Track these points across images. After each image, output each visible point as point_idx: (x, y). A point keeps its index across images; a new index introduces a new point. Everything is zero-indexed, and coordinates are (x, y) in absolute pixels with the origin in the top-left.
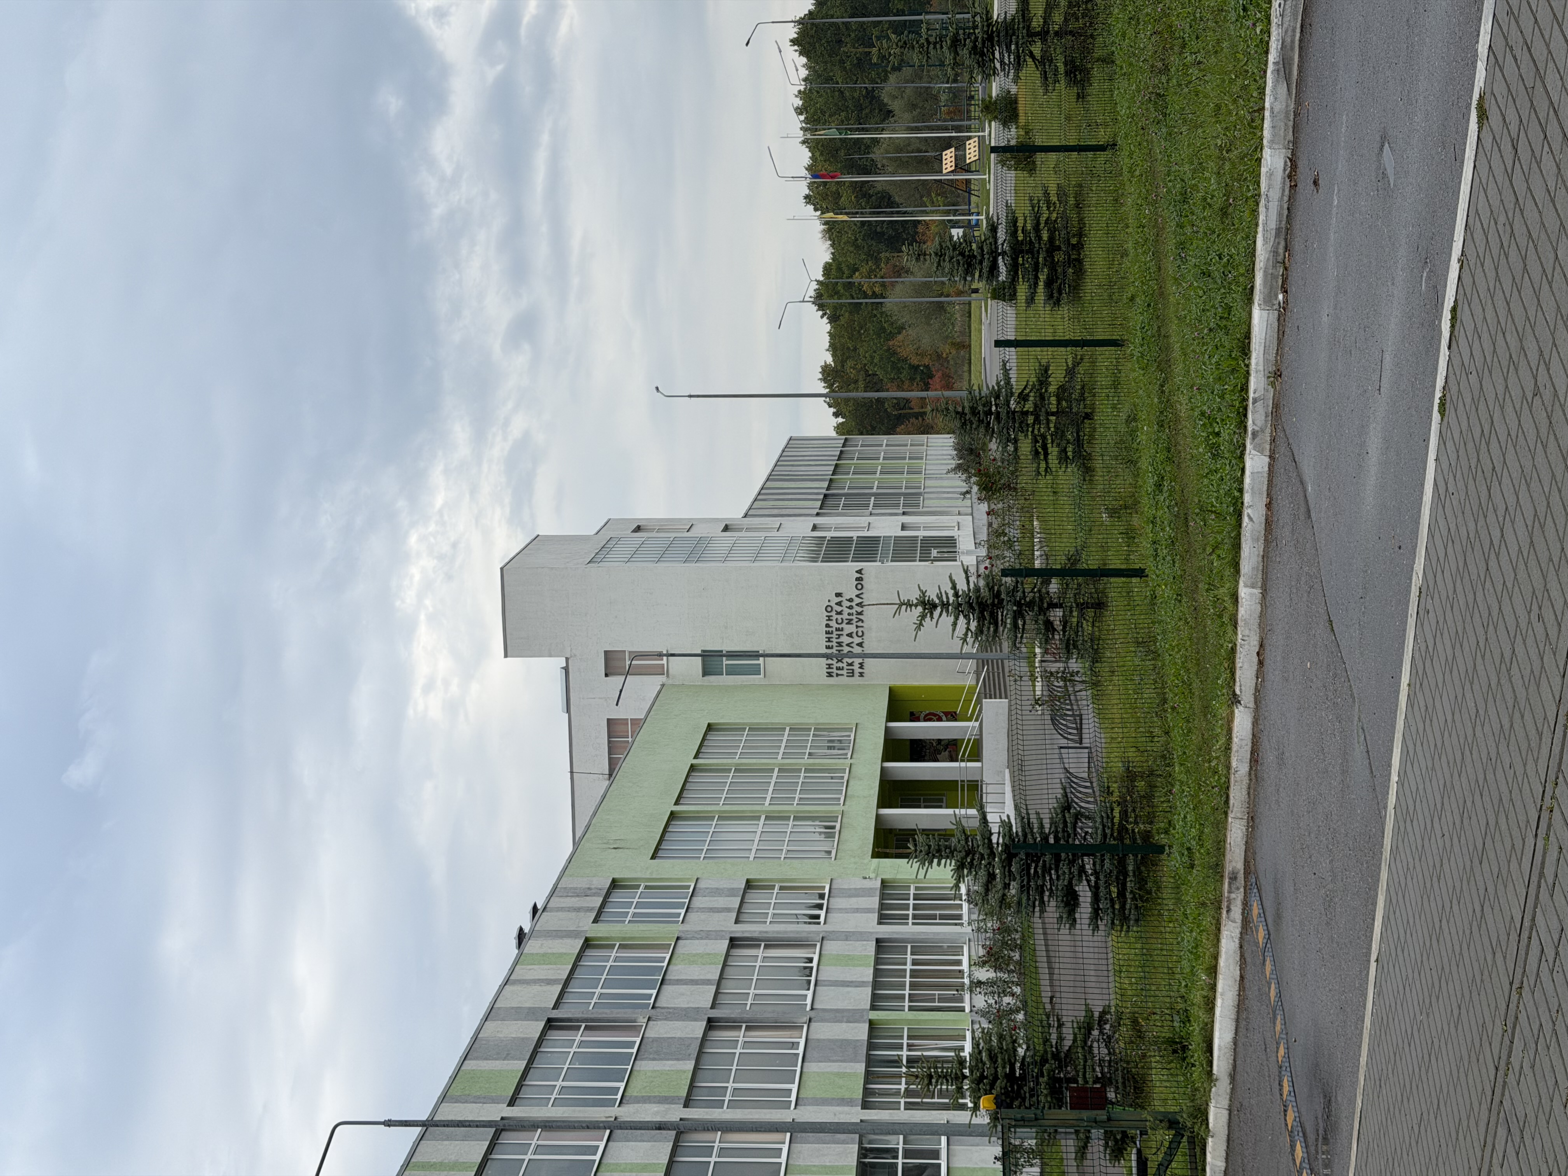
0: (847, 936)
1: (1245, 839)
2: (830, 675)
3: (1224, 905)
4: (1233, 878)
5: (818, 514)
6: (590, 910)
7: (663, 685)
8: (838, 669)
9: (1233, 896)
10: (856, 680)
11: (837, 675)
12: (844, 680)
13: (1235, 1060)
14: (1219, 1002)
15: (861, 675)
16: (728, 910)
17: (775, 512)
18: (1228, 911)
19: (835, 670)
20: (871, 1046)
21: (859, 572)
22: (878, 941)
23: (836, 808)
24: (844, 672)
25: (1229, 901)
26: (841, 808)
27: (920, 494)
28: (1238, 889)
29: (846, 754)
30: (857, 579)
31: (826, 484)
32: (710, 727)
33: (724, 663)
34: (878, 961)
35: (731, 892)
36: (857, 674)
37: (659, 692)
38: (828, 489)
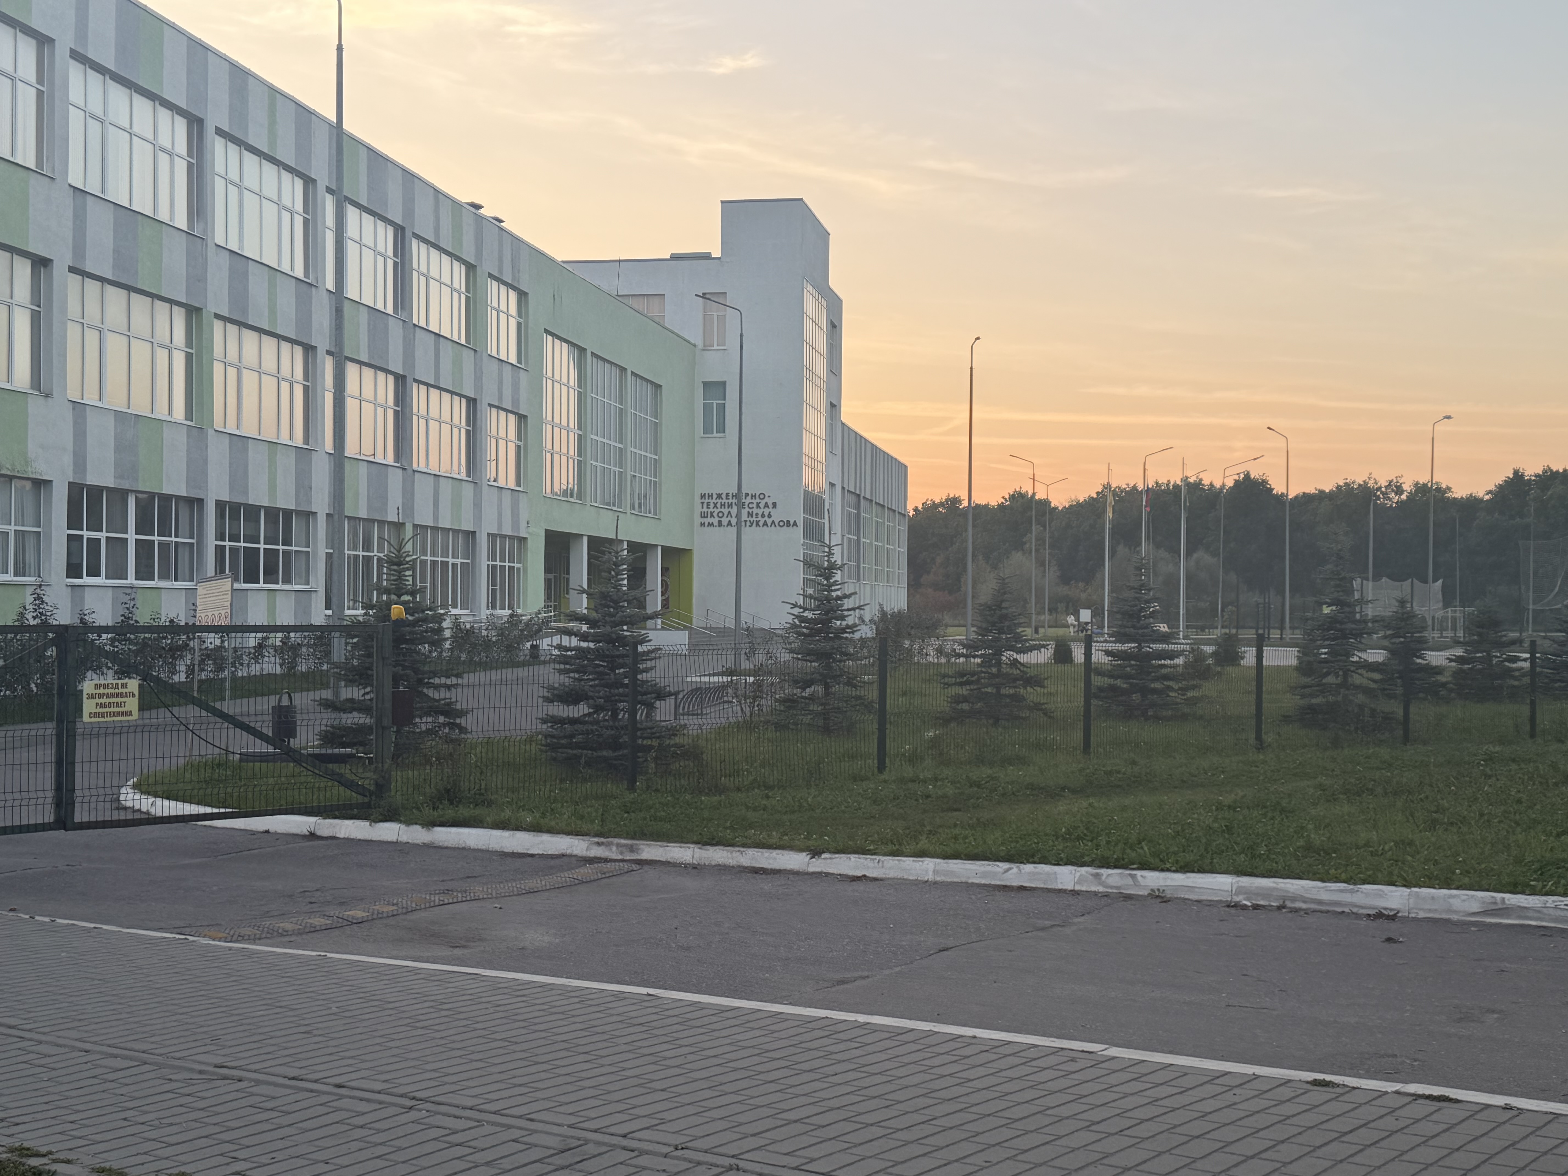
0: (477, 505)
1: (672, 861)
2: (703, 496)
3: (602, 840)
4: (632, 849)
5: (843, 488)
6: (500, 271)
7: (695, 346)
8: (708, 504)
9: (614, 848)
10: (698, 520)
11: (703, 503)
12: (698, 509)
13: (446, 848)
14: (506, 834)
15: (703, 524)
16: (500, 398)
17: (846, 451)
18: (598, 844)
19: (707, 501)
20: (381, 523)
21: (795, 524)
22: (474, 533)
23: (588, 499)
24: (705, 509)
25: (609, 845)
26: (588, 503)
27: (859, 580)
28: (621, 853)
29: (634, 509)
30: (788, 522)
31: (868, 496)
32: (658, 387)
33: (715, 402)
34: (456, 532)
35: (516, 401)
36: (703, 520)
37: (689, 342)
38: (864, 498)
